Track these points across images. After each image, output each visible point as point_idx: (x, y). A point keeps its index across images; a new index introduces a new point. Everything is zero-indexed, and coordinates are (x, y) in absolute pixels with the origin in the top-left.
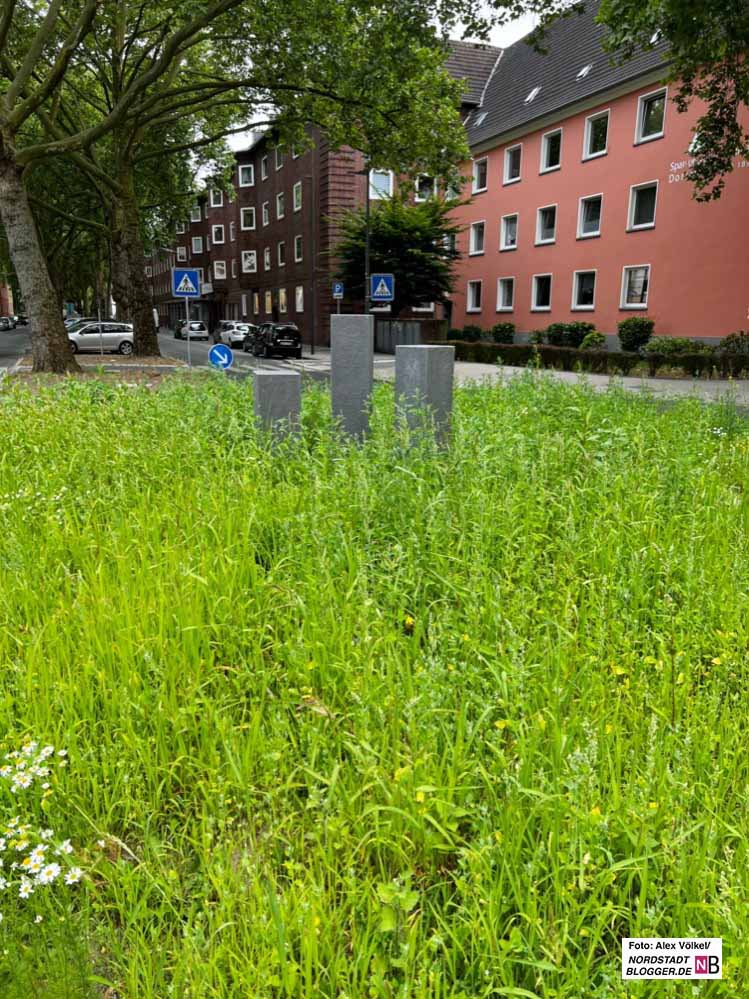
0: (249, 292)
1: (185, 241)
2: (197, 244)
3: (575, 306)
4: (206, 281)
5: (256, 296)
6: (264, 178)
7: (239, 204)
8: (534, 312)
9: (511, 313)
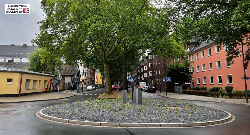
0: (151, 80)
1: (139, 69)
2: (142, 70)
3: (219, 83)
4: (143, 77)
5: (152, 80)
6: (154, 58)
7: (149, 62)
8: (210, 84)
9: (206, 84)
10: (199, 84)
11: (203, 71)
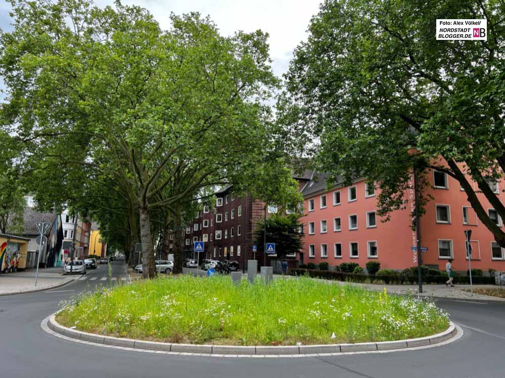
0: (217, 247)
1: (191, 226)
2: (196, 227)
3: (351, 256)
5: (220, 249)
6: (226, 204)
7: (216, 212)
8: (335, 258)
9: (327, 258)
10: (314, 256)
11: (322, 233)
